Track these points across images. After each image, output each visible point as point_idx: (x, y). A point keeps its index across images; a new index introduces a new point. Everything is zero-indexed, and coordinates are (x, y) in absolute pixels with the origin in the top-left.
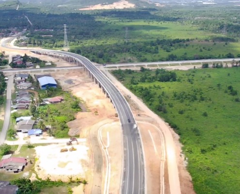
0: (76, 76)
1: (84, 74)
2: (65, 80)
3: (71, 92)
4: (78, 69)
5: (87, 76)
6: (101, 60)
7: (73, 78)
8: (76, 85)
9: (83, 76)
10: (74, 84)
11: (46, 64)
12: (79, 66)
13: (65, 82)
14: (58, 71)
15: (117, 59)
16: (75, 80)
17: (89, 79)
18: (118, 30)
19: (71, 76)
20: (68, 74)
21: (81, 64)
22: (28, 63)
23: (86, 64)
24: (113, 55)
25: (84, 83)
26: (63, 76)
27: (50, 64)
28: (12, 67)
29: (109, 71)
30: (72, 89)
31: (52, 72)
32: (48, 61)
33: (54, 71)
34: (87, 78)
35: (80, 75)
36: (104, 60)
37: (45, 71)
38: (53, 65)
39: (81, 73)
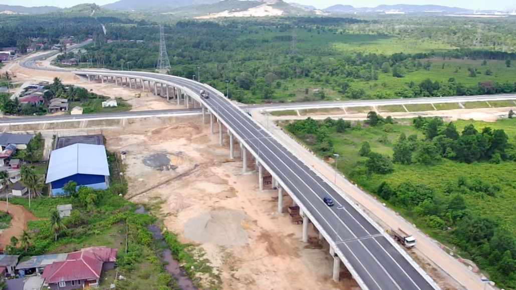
0: (183, 141)
1: (205, 132)
2: (146, 153)
3: (157, 207)
4: (189, 118)
5: (216, 140)
6: (248, 94)
7: (171, 146)
8: (180, 176)
9: (204, 139)
10: (174, 168)
11: (105, 104)
12: (192, 109)
13: (144, 162)
14: (131, 122)
15: (288, 93)
16: (179, 154)
17: (224, 151)
18: (267, 41)
19: (166, 138)
20: (156, 132)
21: (198, 104)
22: (56, 102)
23: (213, 105)
24: (275, 83)
25: (206, 165)
26: (142, 138)
27: (113, 103)
28: (6, 113)
29: (277, 122)
30: (164, 191)
31: (114, 128)
32: (112, 97)
33: (118, 122)
34: (217, 146)
35: (194, 137)
36: (254, 94)
37: (91, 123)
38: (122, 106)
39: (197, 129)
